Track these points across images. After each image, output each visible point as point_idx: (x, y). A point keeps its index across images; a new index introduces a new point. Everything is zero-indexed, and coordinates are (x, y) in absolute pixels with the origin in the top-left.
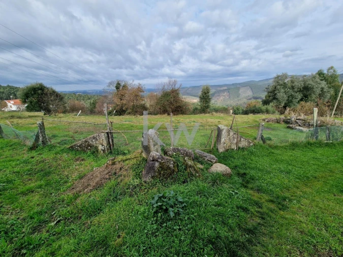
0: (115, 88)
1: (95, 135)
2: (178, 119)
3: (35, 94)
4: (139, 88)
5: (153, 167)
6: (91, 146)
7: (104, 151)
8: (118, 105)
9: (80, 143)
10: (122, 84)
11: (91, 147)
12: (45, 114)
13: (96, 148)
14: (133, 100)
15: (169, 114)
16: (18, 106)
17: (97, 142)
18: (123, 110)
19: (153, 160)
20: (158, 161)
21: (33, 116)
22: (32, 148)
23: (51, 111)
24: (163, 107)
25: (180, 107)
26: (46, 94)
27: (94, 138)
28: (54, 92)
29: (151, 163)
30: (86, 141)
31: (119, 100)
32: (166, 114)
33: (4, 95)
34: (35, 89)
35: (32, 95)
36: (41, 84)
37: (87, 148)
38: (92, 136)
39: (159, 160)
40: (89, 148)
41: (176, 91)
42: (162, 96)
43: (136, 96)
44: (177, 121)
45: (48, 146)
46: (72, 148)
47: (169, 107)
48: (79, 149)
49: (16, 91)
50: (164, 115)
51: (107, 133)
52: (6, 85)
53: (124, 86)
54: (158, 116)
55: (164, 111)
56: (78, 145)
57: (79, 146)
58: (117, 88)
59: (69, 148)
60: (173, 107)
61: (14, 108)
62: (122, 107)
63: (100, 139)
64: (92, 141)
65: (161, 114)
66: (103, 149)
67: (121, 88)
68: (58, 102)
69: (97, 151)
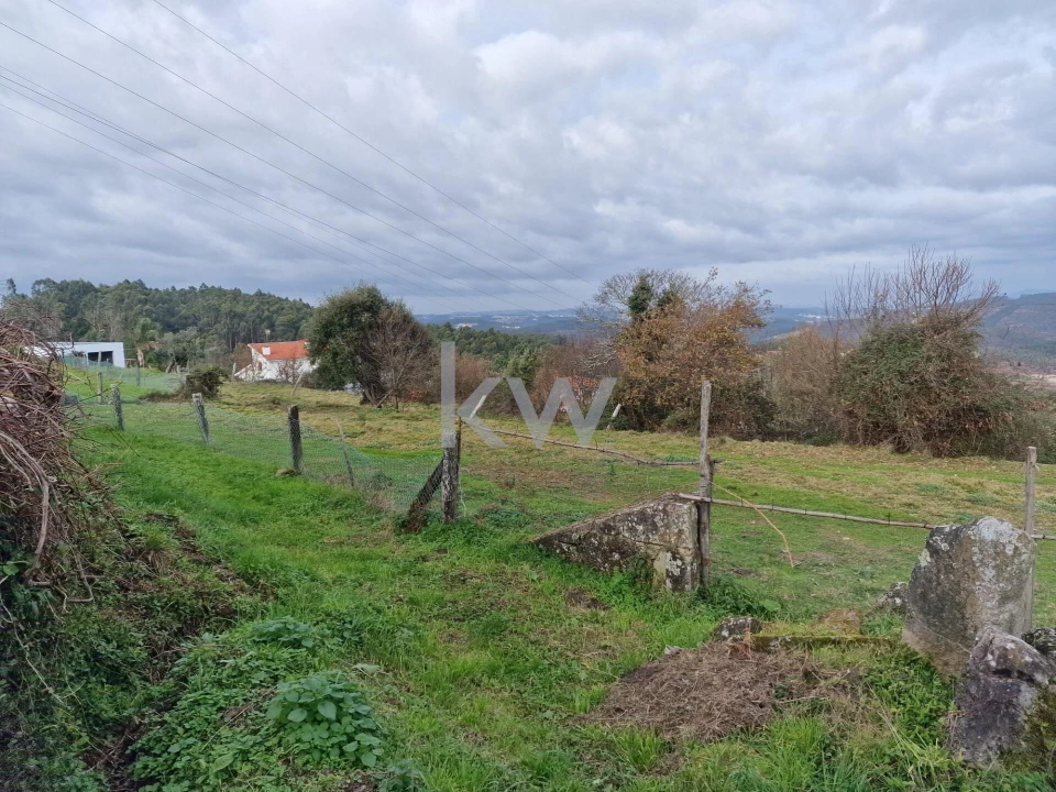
0: (626, 308)
1: (650, 506)
2: (972, 481)
3: (351, 324)
4: (738, 305)
5: (1010, 704)
6: (626, 551)
7: (677, 582)
8: (632, 383)
9: (582, 533)
10: (660, 289)
11: (623, 554)
12: (365, 401)
13: (647, 561)
14: (710, 365)
15: (901, 448)
16: (283, 364)
17: (655, 538)
18: (652, 403)
19: (1004, 672)
20: (1031, 681)
21: (330, 406)
22: (410, 524)
23: (383, 391)
24: (873, 406)
25: (978, 412)
26: (381, 327)
27: (643, 517)
28: (407, 319)
29: (994, 680)
30: (607, 528)
31: (642, 360)
32: (886, 448)
33: (243, 324)
34: (353, 307)
35: (343, 328)
36: (374, 289)
37: (606, 557)
38: (636, 509)
39: (1039, 677)
40: (617, 556)
41: (957, 322)
42: (867, 347)
43: (727, 342)
44: (964, 494)
45: (462, 523)
46: (546, 547)
47: (909, 411)
48: (575, 556)
49: (276, 312)
50: (871, 450)
51: (699, 505)
52: (252, 292)
53: (668, 300)
54: (837, 454)
55: (878, 430)
56: (575, 536)
57: (578, 544)
58: (637, 306)
59: (538, 543)
60: (932, 412)
61: (270, 372)
62: (650, 391)
63: (667, 526)
64: (632, 530)
65: (852, 440)
66: (677, 572)
67: (652, 304)
68: (415, 357)
69: (648, 576)
